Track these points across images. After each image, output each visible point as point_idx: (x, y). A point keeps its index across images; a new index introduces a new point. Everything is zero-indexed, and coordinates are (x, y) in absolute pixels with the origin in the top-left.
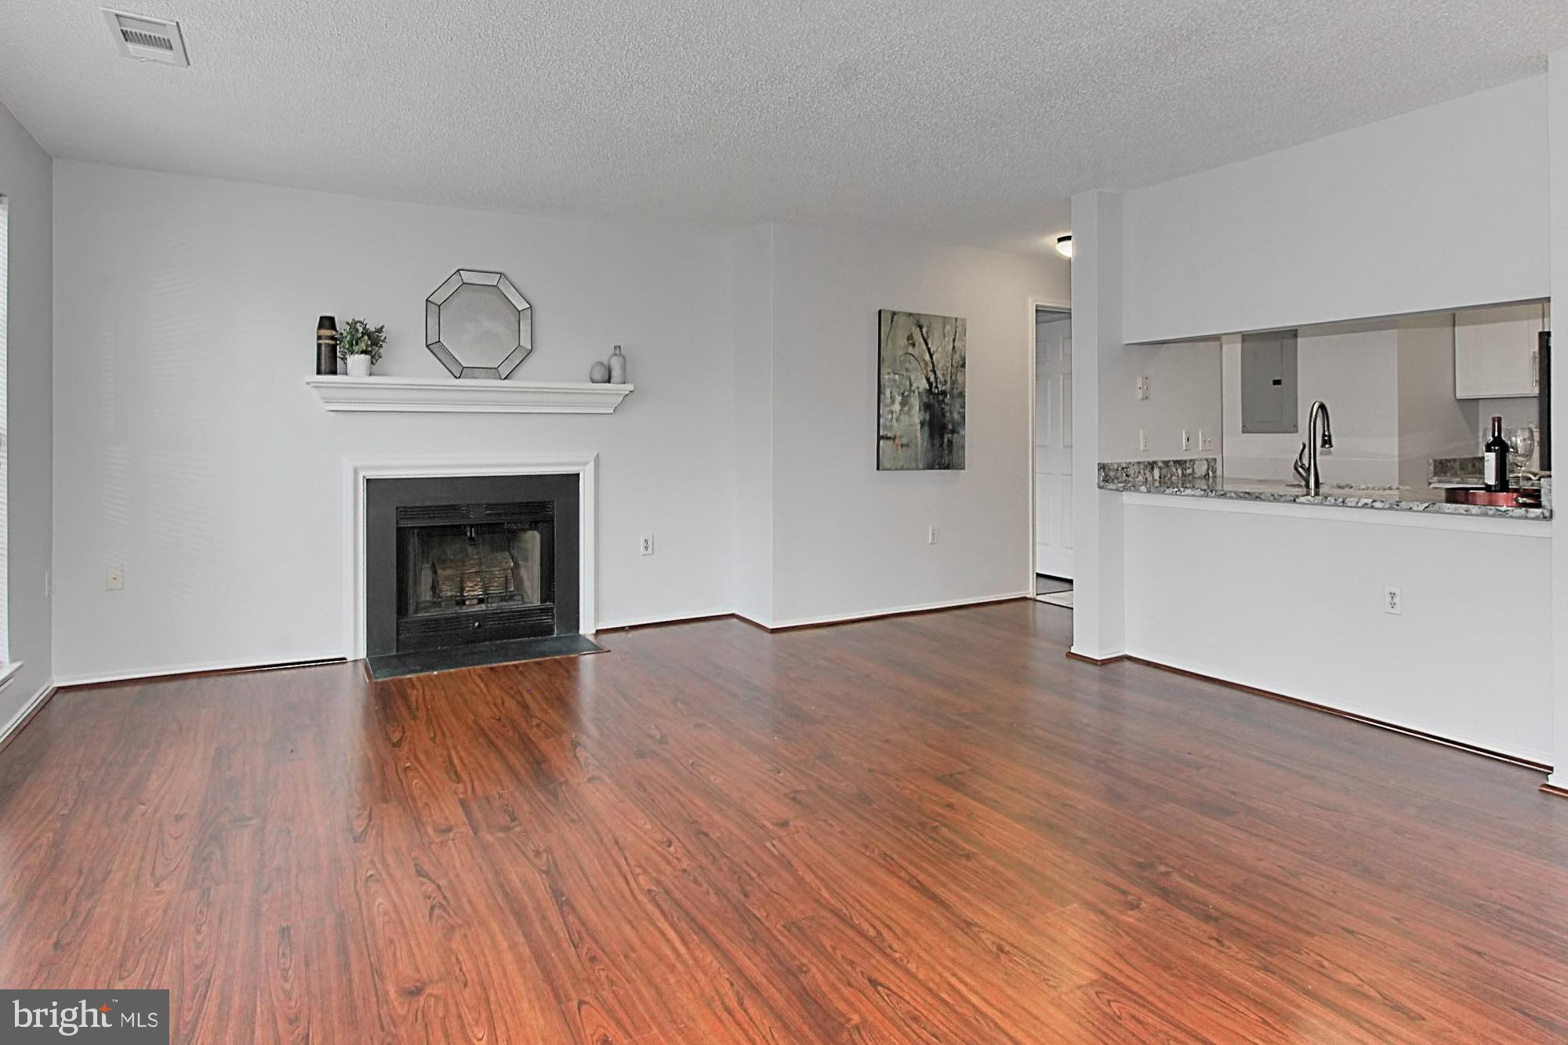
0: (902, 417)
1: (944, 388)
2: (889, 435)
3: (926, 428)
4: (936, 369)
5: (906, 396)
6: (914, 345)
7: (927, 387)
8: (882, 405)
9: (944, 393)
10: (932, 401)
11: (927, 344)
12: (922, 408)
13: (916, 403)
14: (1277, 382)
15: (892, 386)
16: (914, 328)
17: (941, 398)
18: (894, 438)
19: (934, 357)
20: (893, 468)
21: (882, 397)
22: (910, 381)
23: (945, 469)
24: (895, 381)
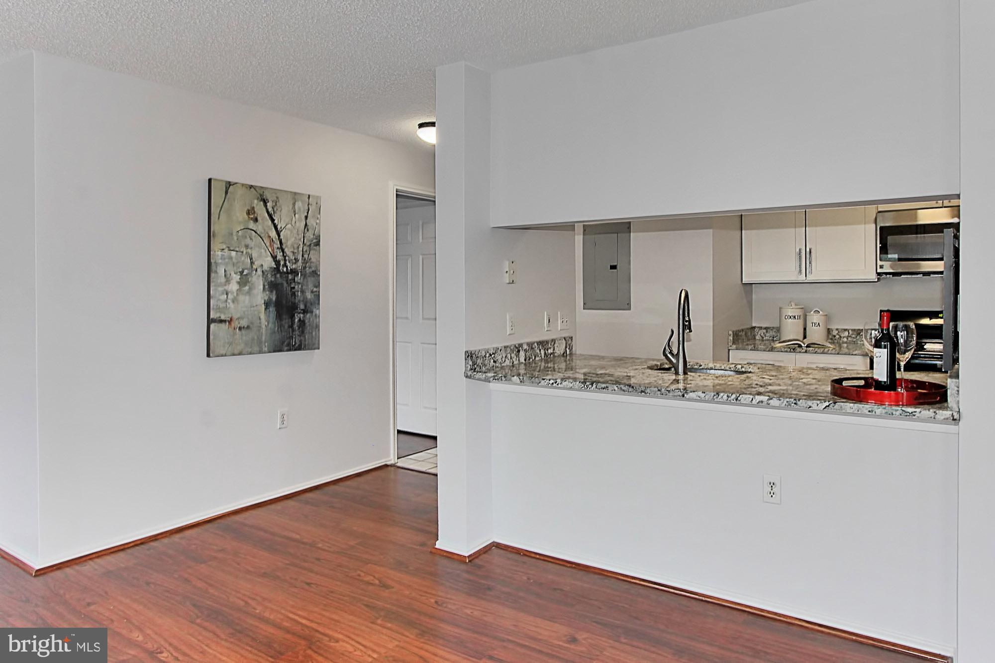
0: (241, 298)
1: (294, 266)
2: (223, 317)
3: (272, 309)
4: (284, 247)
5: (246, 275)
6: (256, 220)
7: (273, 265)
8: (212, 284)
9: (294, 272)
10: (280, 281)
11: (273, 220)
12: (267, 287)
13: (258, 282)
14: (613, 267)
15: (226, 264)
16: (256, 201)
17: (290, 277)
18: (230, 321)
19: (282, 234)
20: (229, 353)
21: (213, 275)
22: (251, 259)
23: (295, 350)
24: (231, 258)
